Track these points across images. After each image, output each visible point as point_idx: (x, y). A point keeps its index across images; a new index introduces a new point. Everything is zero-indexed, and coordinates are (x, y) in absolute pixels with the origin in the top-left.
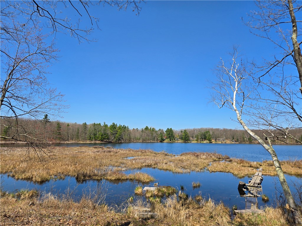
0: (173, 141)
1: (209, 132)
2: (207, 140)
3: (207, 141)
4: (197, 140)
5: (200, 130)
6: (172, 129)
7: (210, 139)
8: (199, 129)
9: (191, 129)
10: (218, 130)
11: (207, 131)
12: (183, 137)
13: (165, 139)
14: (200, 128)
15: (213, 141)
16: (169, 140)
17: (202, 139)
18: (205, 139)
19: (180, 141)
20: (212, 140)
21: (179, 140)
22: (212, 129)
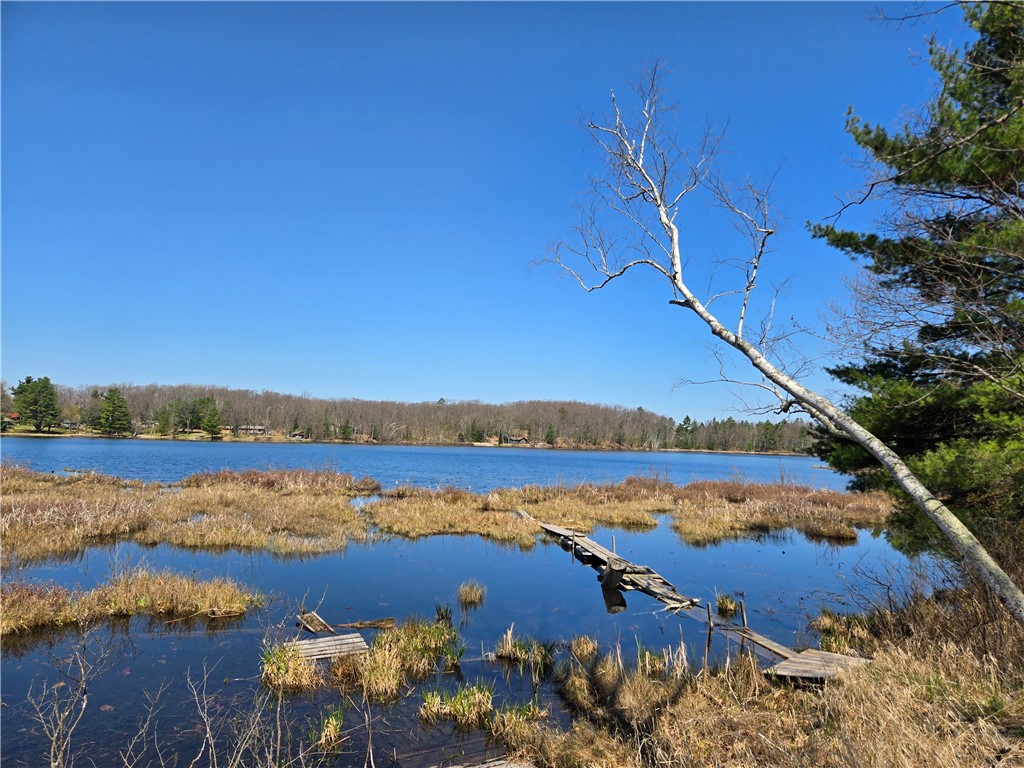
0: (53, 432)
1: (210, 400)
2: (204, 429)
3: (204, 434)
4: (162, 431)
5: (176, 392)
6: (52, 382)
7: (215, 427)
8: (171, 387)
9: (138, 388)
10: (243, 395)
11: (207, 397)
12: (100, 418)
13: (10, 423)
14: (175, 383)
15: (226, 434)
16: (33, 428)
17: (185, 425)
18: (196, 425)
19: (86, 431)
20: (223, 432)
21: (82, 427)
22: (223, 392)
